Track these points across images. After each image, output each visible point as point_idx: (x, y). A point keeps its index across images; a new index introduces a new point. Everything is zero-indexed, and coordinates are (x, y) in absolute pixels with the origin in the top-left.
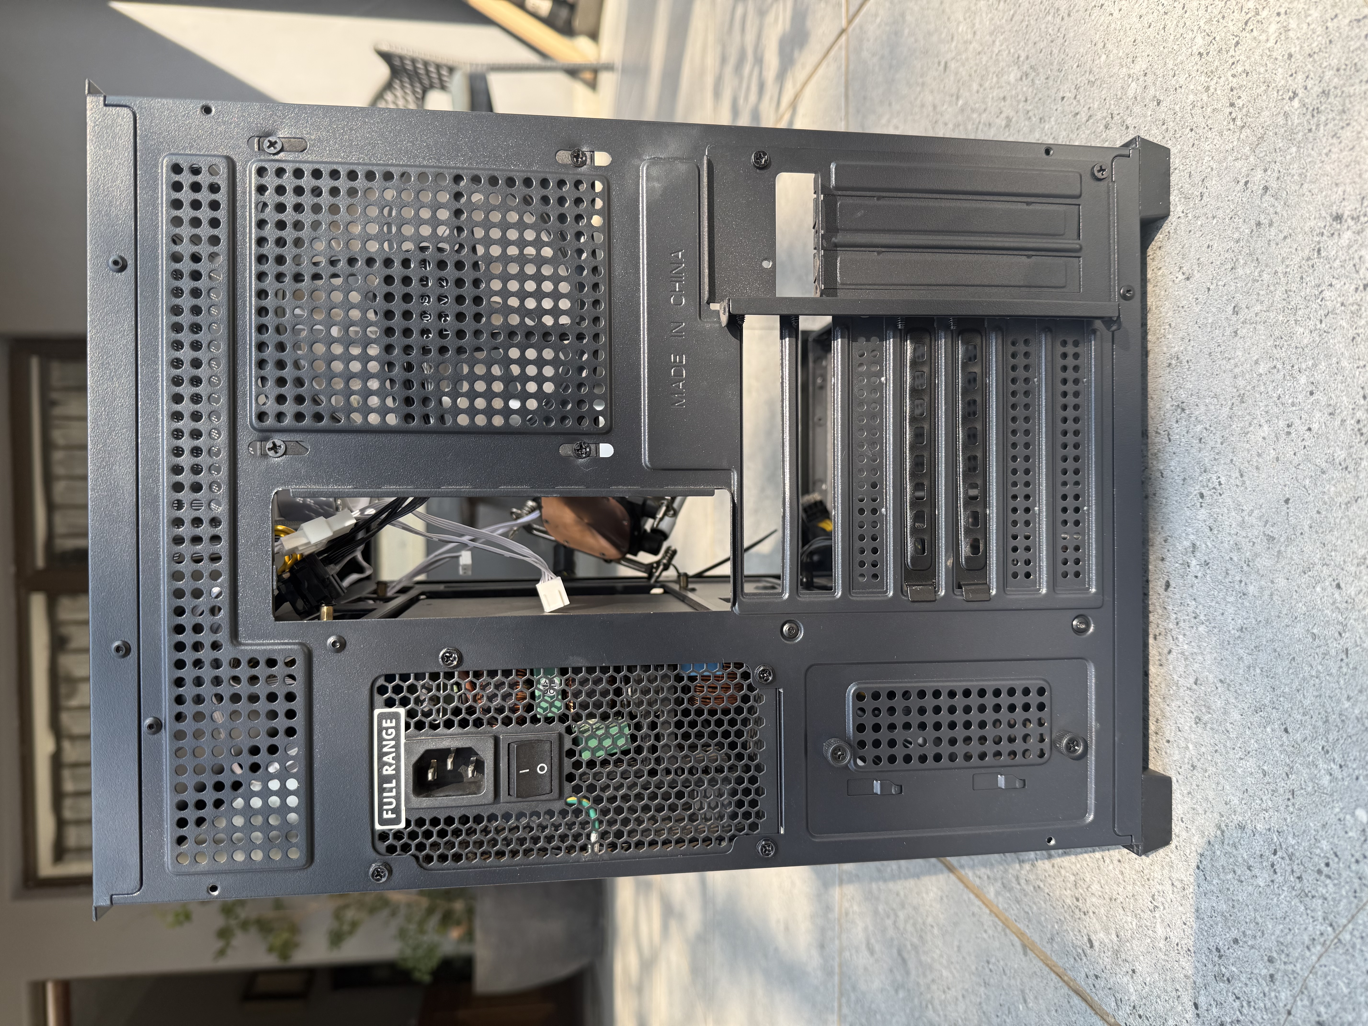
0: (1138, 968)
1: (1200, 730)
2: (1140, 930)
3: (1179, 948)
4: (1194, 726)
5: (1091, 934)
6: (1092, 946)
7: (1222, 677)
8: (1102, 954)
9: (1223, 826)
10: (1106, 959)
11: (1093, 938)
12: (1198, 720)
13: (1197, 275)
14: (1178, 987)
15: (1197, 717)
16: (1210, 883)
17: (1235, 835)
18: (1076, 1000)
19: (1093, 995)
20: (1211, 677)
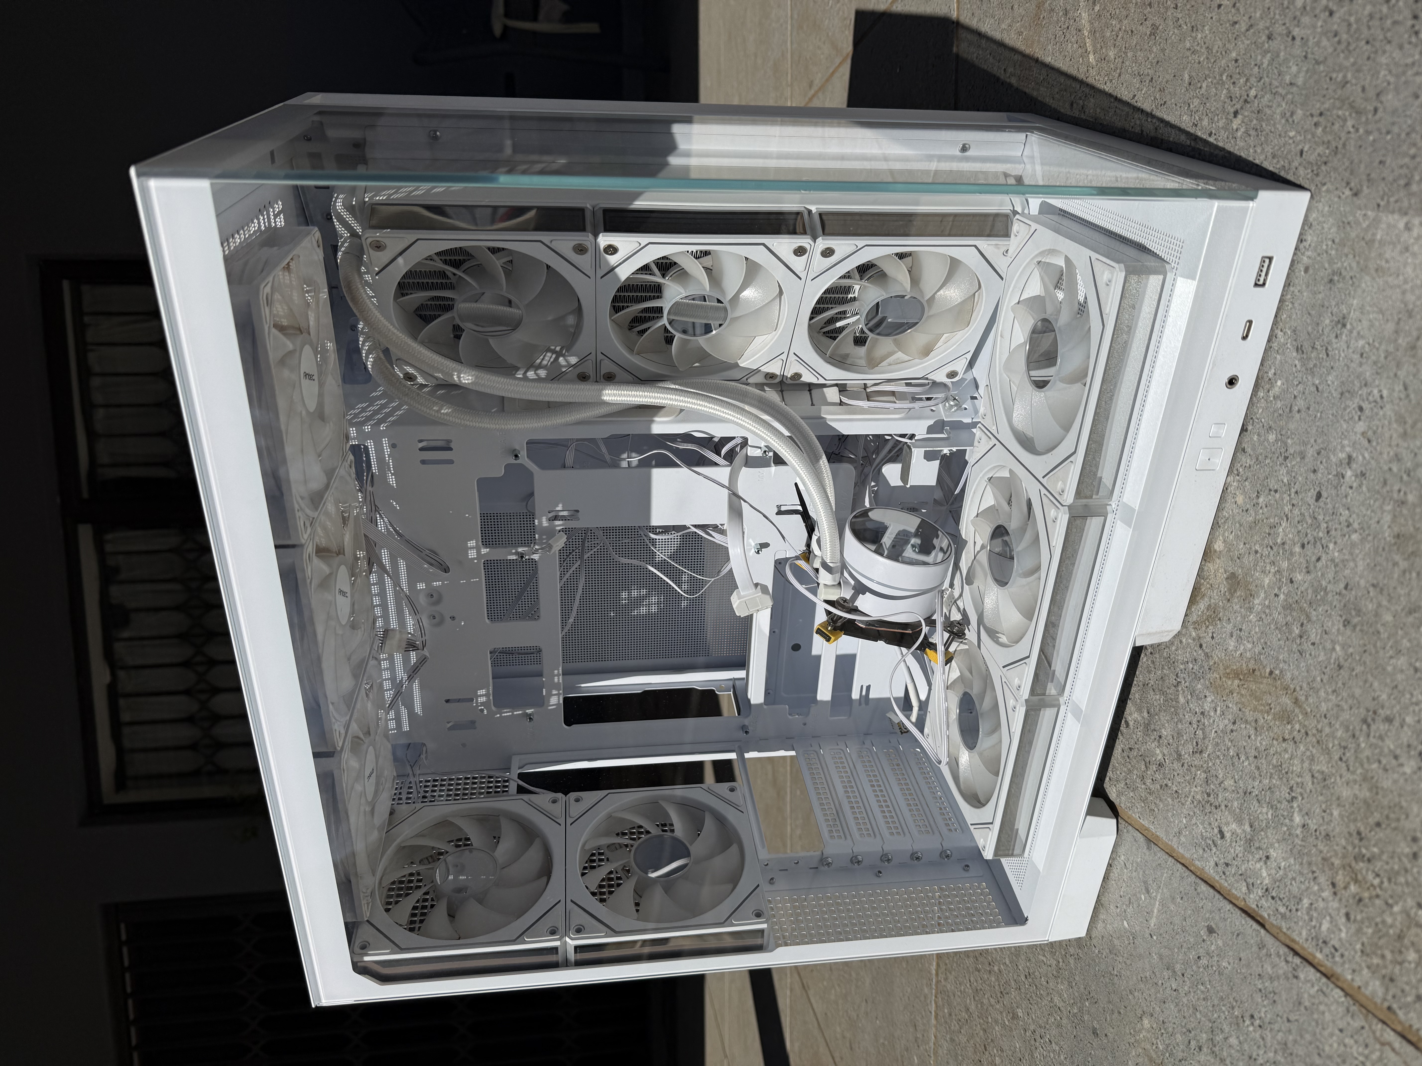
0: (1273, 853)
1: (1348, 632)
2: (1276, 819)
3: (1318, 833)
4: (1342, 628)
5: (1222, 825)
6: (1223, 836)
7: (1375, 582)
8: (1234, 844)
9: (1369, 720)
10: (1237, 848)
11: (1225, 829)
12: (1346, 623)
13: (1365, 190)
14: (1314, 869)
15: (1345, 620)
16: (1353, 773)
17: (1382, 727)
18: (1203, 887)
19: (1223, 882)
20: (1362, 583)
